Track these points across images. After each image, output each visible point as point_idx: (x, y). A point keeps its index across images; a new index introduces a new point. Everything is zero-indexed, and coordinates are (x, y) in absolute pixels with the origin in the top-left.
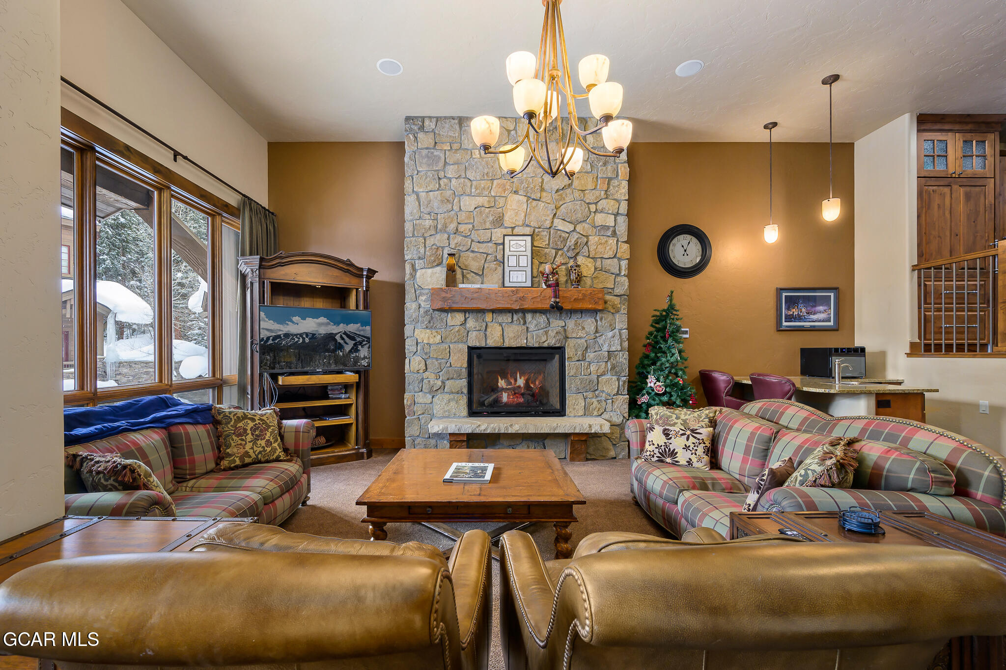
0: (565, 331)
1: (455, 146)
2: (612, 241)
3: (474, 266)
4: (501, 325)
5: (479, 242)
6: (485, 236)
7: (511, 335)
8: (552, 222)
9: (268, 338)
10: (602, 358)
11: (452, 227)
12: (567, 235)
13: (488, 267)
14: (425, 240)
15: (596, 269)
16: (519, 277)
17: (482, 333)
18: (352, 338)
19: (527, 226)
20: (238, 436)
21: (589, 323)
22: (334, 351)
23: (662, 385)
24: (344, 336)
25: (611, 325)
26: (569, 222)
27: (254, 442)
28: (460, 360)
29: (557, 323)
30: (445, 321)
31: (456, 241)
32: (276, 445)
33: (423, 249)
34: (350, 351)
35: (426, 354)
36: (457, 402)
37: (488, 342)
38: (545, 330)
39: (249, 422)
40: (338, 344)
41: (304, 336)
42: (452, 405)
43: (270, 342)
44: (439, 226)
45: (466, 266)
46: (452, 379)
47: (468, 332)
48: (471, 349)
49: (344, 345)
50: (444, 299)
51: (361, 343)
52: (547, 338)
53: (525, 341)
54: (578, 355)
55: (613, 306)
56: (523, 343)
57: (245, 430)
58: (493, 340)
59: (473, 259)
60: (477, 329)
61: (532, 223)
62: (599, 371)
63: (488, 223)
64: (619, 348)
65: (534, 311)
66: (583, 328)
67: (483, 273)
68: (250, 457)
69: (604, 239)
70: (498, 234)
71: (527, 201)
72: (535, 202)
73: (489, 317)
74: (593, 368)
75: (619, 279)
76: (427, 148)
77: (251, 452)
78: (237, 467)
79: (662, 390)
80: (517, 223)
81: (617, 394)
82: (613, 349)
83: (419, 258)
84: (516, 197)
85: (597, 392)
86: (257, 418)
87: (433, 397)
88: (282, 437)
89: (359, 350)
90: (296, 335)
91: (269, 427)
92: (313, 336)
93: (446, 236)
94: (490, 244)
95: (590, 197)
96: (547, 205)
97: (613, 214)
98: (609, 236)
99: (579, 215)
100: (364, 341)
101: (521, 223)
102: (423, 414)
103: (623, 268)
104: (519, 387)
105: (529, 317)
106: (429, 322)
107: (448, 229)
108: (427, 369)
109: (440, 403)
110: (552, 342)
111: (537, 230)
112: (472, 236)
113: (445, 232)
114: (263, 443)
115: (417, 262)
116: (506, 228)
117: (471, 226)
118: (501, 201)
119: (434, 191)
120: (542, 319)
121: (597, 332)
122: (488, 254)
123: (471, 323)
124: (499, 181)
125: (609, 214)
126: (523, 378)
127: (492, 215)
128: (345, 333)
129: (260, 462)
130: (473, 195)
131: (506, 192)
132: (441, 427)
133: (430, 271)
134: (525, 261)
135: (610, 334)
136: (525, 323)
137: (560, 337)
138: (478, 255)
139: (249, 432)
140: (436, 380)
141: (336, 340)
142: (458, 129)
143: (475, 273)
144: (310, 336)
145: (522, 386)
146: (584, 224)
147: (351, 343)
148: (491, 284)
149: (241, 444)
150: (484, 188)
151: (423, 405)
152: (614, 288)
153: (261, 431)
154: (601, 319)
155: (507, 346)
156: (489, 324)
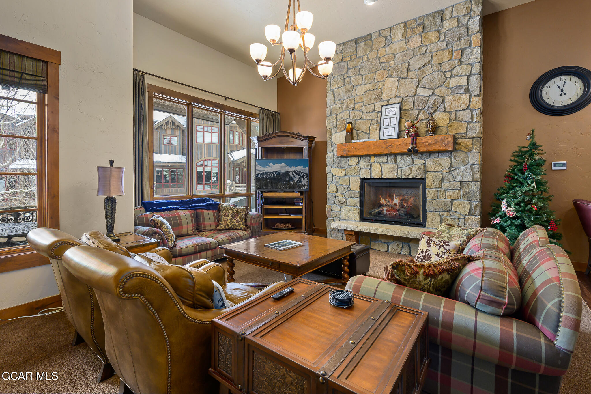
0: (425, 166)
1: (353, 57)
2: (465, 97)
3: (364, 128)
4: (380, 164)
5: (367, 113)
6: (370, 108)
7: (387, 170)
8: (416, 91)
9: (258, 174)
10: (455, 186)
11: (351, 106)
12: (427, 98)
13: (372, 128)
14: (337, 116)
15: (450, 120)
16: (390, 133)
17: (368, 170)
18: (298, 174)
19: (398, 97)
20: (225, 217)
21: (445, 160)
22: (288, 181)
23: (513, 210)
24: (294, 173)
25: (463, 161)
26: (429, 89)
27: (231, 220)
28: (356, 186)
29: (419, 161)
30: (347, 163)
31: (353, 114)
32: (241, 223)
33: (336, 122)
34: (297, 182)
35: (337, 182)
36: (353, 211)
37: (372, 175)
38: (410, 166)
39: (231, 211)
40: (291, 178)
41: (274, 173)
42: (350, 213)
43: (259, 176)
44: (344, 107)
45: (359, 129)
46: (351, 197)
47: (360, 169)
48: (363, 180)
49: (294, 178)
50: (344, 150)
51: (303, 177)
52: (411, 172)
53: (396, 174)
54: (435, 184)
55: (466, 147)
56: (394, 175)
57: (229, 214)
58: (375, 174)
59: (364, 124)
60: (365, 167)
61: (401, 94)
62: (453, 196)
63: (373, 100)
64: (471, 179)
65: (402, 154)
66: (440, 164)
67: (369, 132)
68: (228, 226)
69: (457, 97)
70: (378, 106)
71: (398, 80)
72: (403, 80)
73: (372, 159)
74: (448, 194)
75: (471, 125)
76: (338, 63)
77: (229, 224)
78: (222, 230)
79: (513, 215)
80: (391, 96)
81: (469, 214)
82: (465, 179)
83: (334, 127)
84: (391, 79)
85: (451, 212)
86: (235, 210)
87: (341, 207)
88: (246, 220)
89: (302, 181)
90: (270, 173)
91: (240, 214)
92: (278, 173)
93: (348, 112)
94: (374, 113)
95: (446, 67)
96: (412, 80)
97: (467, 76)
98: (463, 93)
99: (437, 82)
100: (305, 176)
101: (394, 96)
102: (336, 217)
103: (475, 116)
104: (395, 205)
105: (399, 158)
106: (339, 164)
107: (349, 108)
108: (337, 191)
109: (345, 211)
110: (414, 175)
111: (404, 99)
112: (363, 110)
113: (347, 109)
114: (235, 221)
115: (333, 129)
116: (384, 101)
117: (362, 104)
118: (381, 84)
119: (342, 87)
120: (408, 159)
121: (451, 166)
122: (372, 120)
123: (362, 164)
124: (380, 72)
125: (463, 76)
126: (398, 199)
127: (375, 94)
128: (294, 172)
129: (232, 229)
130: (363, 84)
131: (384, 78)
132: (337, 225)
133: (339, 134)
134: (395, 121)
135: (463, 168)
136: (396, 162)
137: (421, 171)
138: (366, 121)
139: (230, 215)
140: (342, 198)
141: (289, 175)
142: (355, 46)
143: (365, 133)
144: (277, 173)
145: (397, 204)
146: (441, 88)
147: (297, 177)
148: (374, 138)
149: (226, 220)
150: (370, 79)
151: (335, 212)
152: (466, 133)
153: (236, 216)
154: (455, 157)
155: (384, 178)
156: (373, 164)
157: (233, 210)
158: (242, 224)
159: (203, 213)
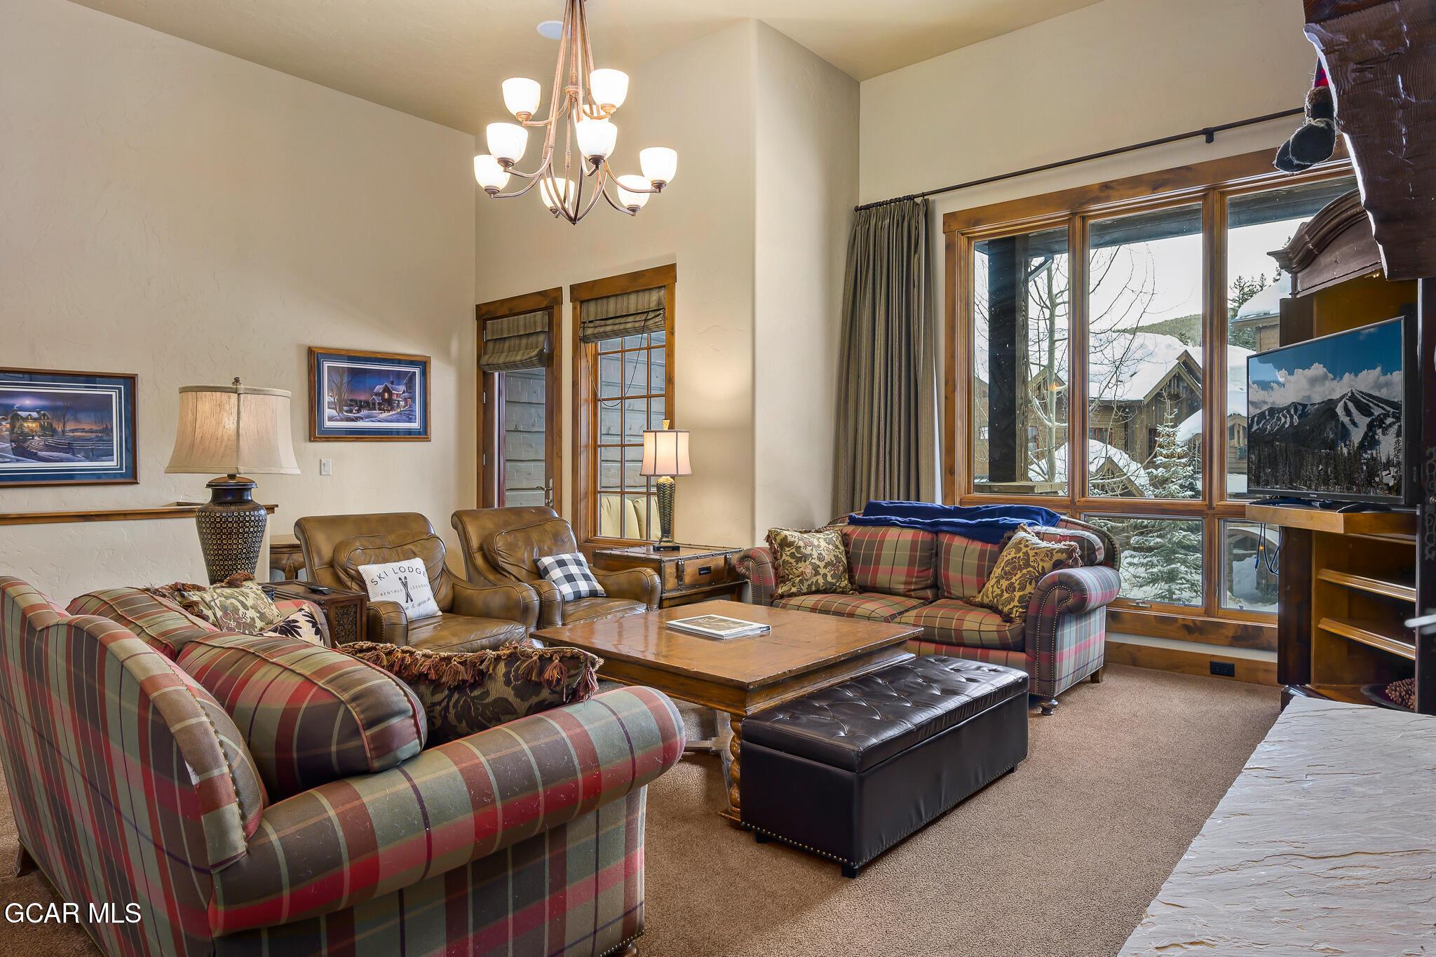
18: (1365, 410)
22: (1334, 445)
24: (1350, 405)
40: (1341, 429)
41: (1292, 412)
49: (1352, 428)
51: (1380, 423)
89: (1379, 443)
90: (1282, 410)
92: (1303, 410)
100: (1389, 415)
128: (1352, 398)
141: (1337, 417)
144: (1300, 409)
147: (1363, 424)
157: (1019, 550)
158: (1017, 599)
159: (949, 546)
